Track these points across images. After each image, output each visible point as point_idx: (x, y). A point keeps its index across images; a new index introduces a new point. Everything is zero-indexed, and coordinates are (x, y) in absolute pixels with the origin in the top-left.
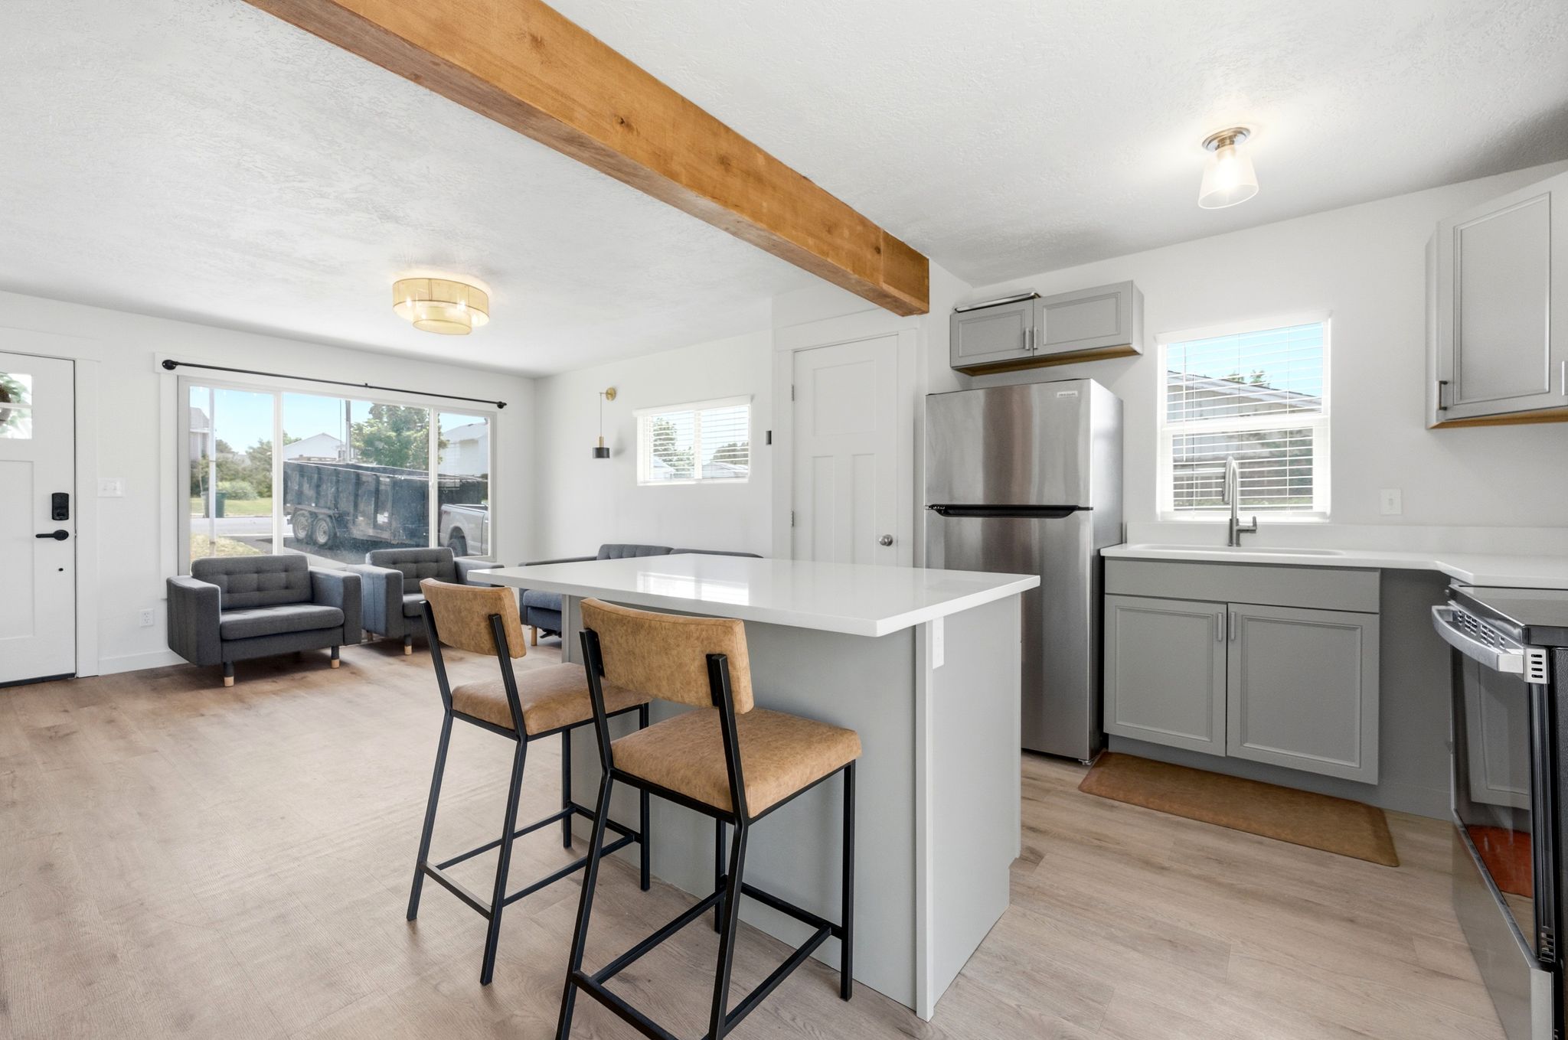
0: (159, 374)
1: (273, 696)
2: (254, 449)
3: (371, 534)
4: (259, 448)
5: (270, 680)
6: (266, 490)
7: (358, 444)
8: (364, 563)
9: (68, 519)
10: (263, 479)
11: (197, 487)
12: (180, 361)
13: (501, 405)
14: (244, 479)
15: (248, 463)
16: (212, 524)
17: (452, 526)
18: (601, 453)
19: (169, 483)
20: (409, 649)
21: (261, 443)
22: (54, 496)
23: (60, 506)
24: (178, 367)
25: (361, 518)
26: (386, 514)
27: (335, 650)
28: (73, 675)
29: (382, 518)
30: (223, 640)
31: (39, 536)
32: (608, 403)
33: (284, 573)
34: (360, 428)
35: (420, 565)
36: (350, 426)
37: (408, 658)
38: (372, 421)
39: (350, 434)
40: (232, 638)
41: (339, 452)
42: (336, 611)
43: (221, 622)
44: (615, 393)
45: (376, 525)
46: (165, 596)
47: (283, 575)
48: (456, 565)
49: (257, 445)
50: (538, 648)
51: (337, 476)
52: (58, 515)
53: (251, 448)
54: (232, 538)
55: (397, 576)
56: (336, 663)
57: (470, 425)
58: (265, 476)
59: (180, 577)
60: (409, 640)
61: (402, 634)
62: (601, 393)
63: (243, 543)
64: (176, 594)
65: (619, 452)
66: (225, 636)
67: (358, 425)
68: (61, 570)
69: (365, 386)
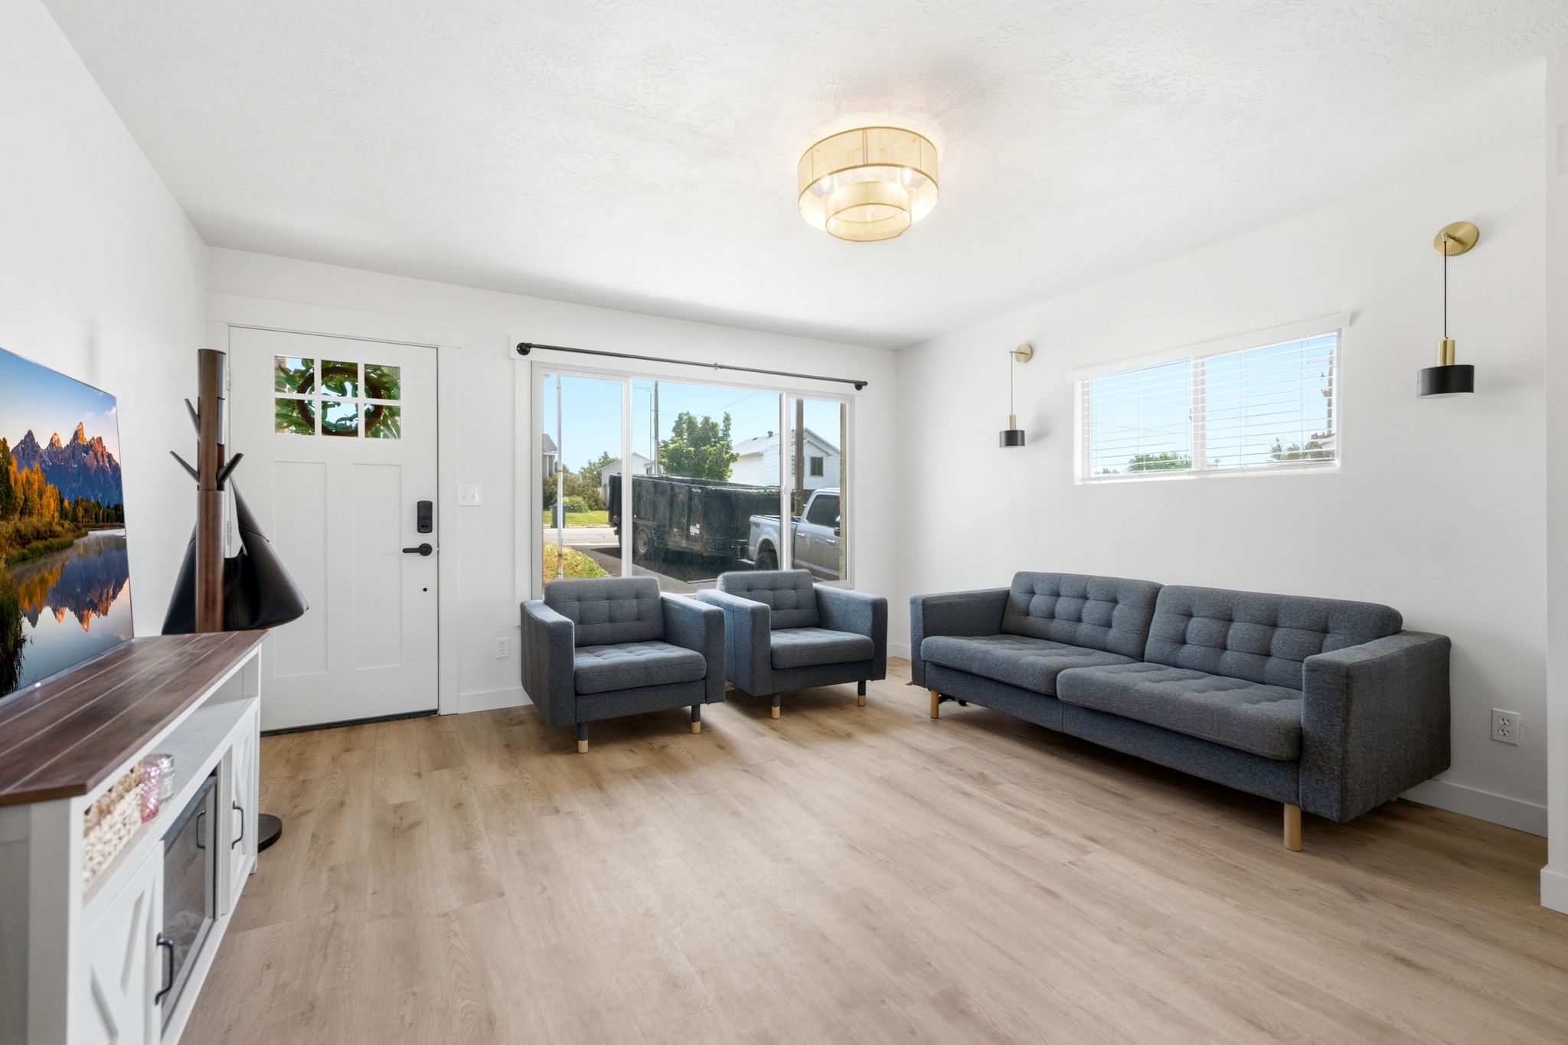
0: (514, 359)
1: (634, 781)
2: (584, 469)
3: (684, 545)
4: (588, 468)
5: (626, 747)
6: (594, 504)
7: (663, 460)
8: (714, 587)
9: (431, 531)
10: (592, 494)
11: (549, 500)
12: (533, 343)
13: (859, 386)
14: (578, 495)
15: (581, 481)
16: (560, 532)
17: (761, 539)
18: (1012, 438)
19: (526, 494)
20: (776, 711)
21: (590, 463)
22: (419, 504)
23: (425, 517)
24: (532, 349)
25: (675, 530)
26: (698, 526)
27: (696, 708)
28: (435, 712)
29: (694, 530)
30: (577, 694)
31: (406, 551)
32: (1020, 367)
33: (635, 600)
34: (666, 445)
35: (778, 593)
36: (657, 443)
37: (777, 723)
38: (676, 439)
39: (658, 451)
40: (586, 692)
41: (647, 469)
42: (698, 657)
43: (574, 669)
44: (1032, 352)
45: (688, 536)
46: (519, 623)
47: (634, 602)
48: (818, 594)
49: (586, 466)
50: (941, 722)
51: (655, 488)
52: (423, 526)
53: (583, 468)
54: (574, 548)
55: (763, 610)
56: (697, 726)
57: (754, 439)
58: (594, 492)
59: (533, 601)
60: (778, 699)
61: (769, 692)
62: (1012, 352)
63: (580, 553)
64: (529, 624)
65: (1040, 436)
66: (579, 686)
67: (664, 442)
68: (425, 590)
69: (715, 366)
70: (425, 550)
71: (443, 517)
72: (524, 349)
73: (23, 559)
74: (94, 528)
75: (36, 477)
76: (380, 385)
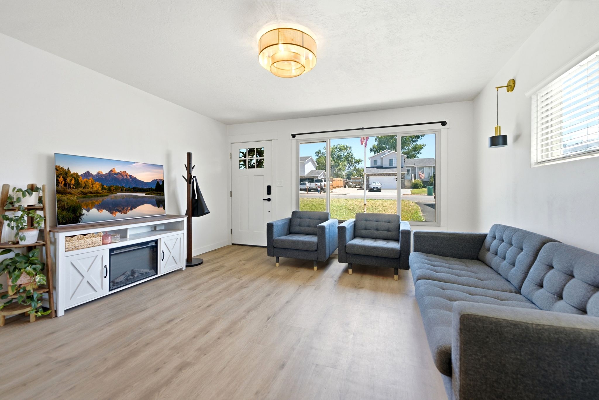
0: (291, 140)
9: (270, 194)
12: (297, 134)
13: (443, 124)
20: (350, 271)
22: (267, 186)
23: (269, 190)
24: (296, 136)
30: (274, 247)
43: (273, 239)
44: (514, 84)
56: (315, 268)
60: (350, 266)
61: (345, 262)
68: (269, 211)
69: (363, 129)
70: (269, 200)
71: (273, 190)
72: (294, 136)
73: (84, 198)
74: (118, 192)
75: (91, 181)
76: (260, 152)
